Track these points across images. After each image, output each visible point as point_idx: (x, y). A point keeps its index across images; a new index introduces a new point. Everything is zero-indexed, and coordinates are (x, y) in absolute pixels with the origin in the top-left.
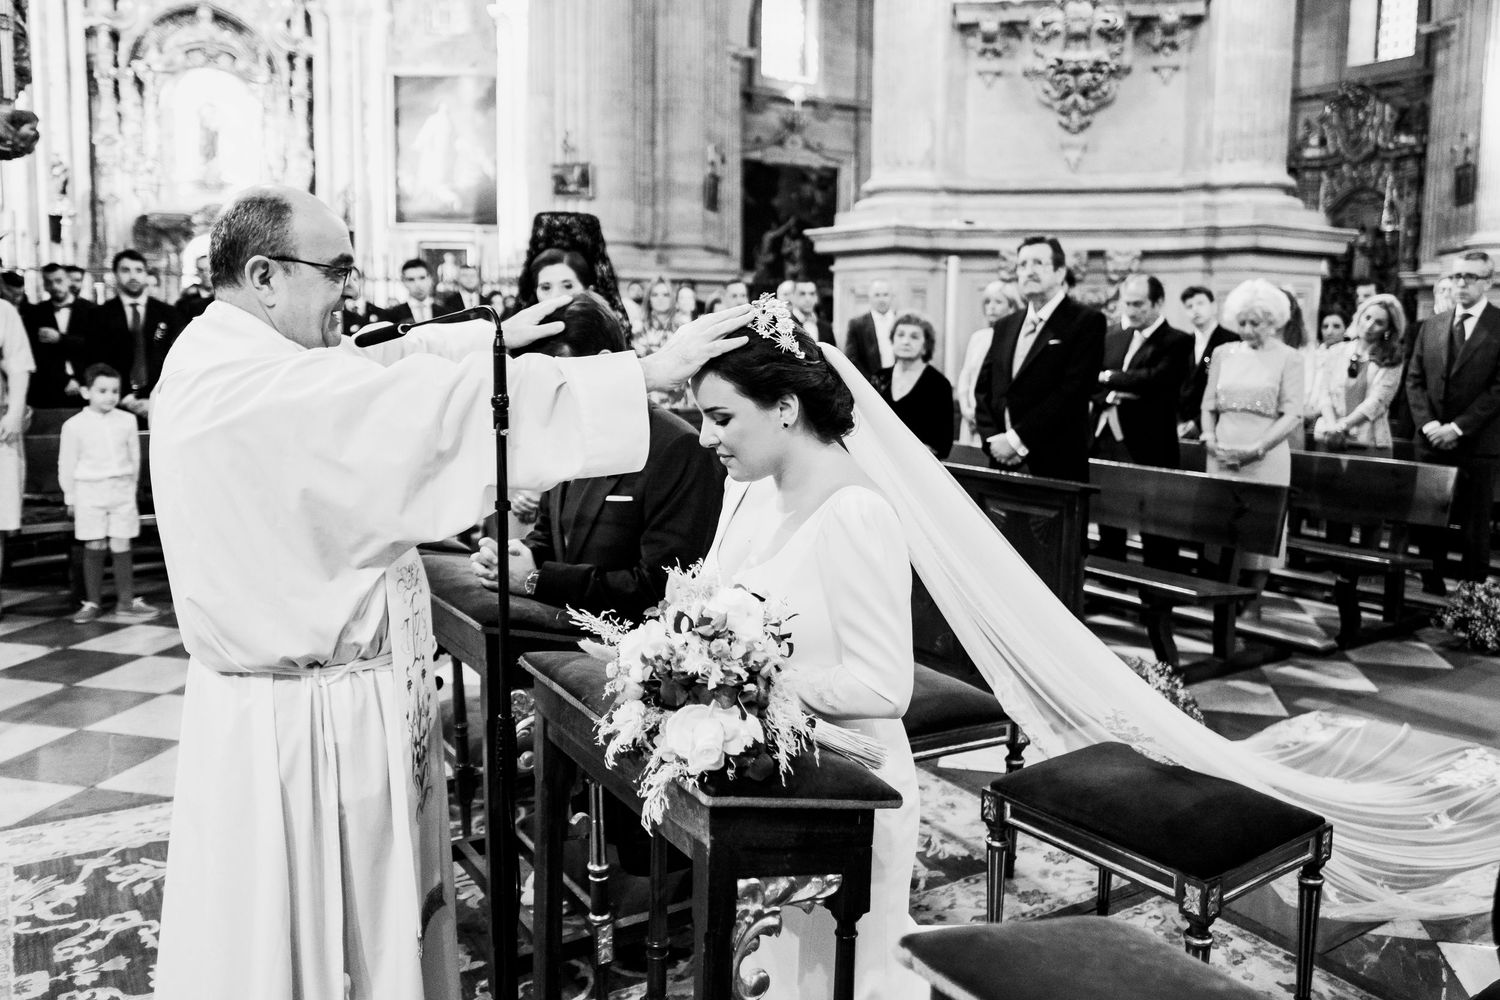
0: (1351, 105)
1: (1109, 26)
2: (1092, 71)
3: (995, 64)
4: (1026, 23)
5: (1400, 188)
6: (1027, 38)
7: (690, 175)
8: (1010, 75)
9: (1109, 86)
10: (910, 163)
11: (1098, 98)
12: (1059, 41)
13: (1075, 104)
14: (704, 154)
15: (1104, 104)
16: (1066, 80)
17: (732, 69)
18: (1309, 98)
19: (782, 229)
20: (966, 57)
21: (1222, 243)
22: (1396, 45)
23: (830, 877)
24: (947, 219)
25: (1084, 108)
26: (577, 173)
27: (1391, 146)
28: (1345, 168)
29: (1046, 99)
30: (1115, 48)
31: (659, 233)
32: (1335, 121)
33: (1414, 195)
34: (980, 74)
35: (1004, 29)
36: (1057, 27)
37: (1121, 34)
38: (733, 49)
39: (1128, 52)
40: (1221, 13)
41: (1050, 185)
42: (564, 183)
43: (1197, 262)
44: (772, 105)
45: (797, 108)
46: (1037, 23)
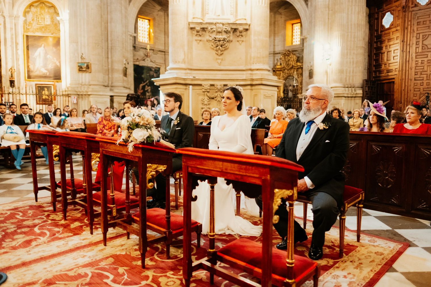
0: (287, 55)
1: (227, 30)
2: (223, 41)
3: (200, 38)
4: (207, 28)
5: (298, 76)
6: (207, 32)
7: (119, 67)
8: (203, 41)
9: (227, 45)
10: (179, 62)
11: (225, 47)
13: (219, 49)
14: (122, 61)
15: (226, 49)
16: (217, 43)
17: (130, 39)
18: (277, 53)
19: (145, 83)
20: (193, 36)
21: (254, 83)
22: (296, 42)
23: (165, 166)
24: (189, 76)
25: (222, 50)
26: (86, 65)
27: (296, 65)
28: (286, 70)
29: (212, 47)
30: (228, 35)
31: (110, 83)
32: (283, 59)
33: (301, 77)
34: (196, 40)
35: (201, 29)
36: (214, 29)
38: (130, 33)
39: (232, 37)
40: (253, 29)
41: (214, 68)
42: (82, 68)
43: (249, 87)
44: (141, 50)
45: (148, 51)
46: (209, 28)
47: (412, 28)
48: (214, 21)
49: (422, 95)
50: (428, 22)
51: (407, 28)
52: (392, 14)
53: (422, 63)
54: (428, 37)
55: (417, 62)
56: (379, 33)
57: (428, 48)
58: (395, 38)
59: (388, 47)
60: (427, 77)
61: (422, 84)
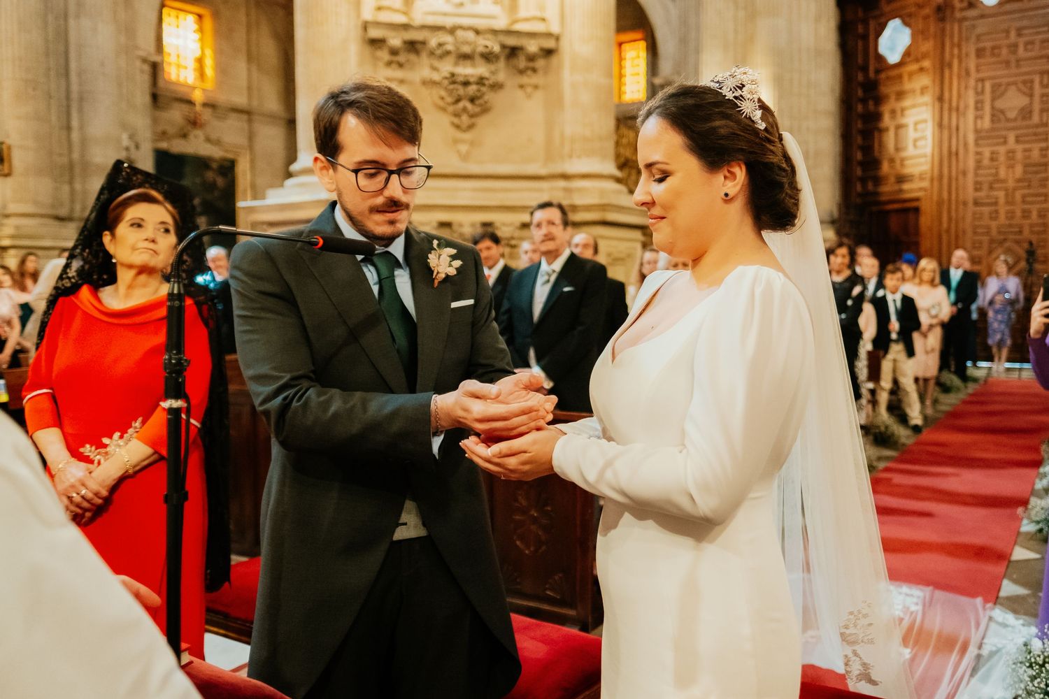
1: (487, 50)
2: (478, 83)
3: (400, 73)
4: (424, 43)
6: (424, 55)
7: (107, 157)
8: (410, 82)
9: (490, 96)
11: (481, 105)
12: (451, 59)
13: (465, 109)
15: (485, 110)
16: (457, 90)
20: (375, 66)
21: (579, 217)
22: (632, 92)
25: (472, 112)
29: (441, 103)
30: (493, 67)
35: (407, 45)
36: (449, 47)
37: (497, 58)
38: (143, 54)
39: (501, 72)
40: (566, 47)
41: (448, 171)
44: (177, 105)
45: (198, 108)
46: (433, 42)
47: (964, 65)
48: (449, 22)
49: (994, 246)
50: (1004, 51)
51: (950, 66)
52: (906, 24)
53: (992, 159)
54: (1006, 90)
55: (978, 157)
56: (872, 74)
57: (1008, 120)
58: (918, 91)
59: (899, 112)
60: (1007, 195)
61: (994, 215)
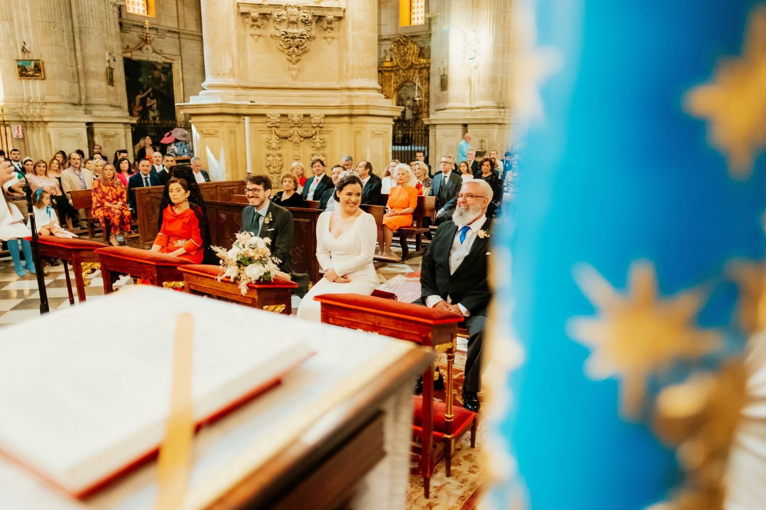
0: (402, 44)
1: (306, 19)
2: (300, 38)
3: (258, 32)
4: (270, 14)
5: (421, 81)
6: (271, 20)
7: (98, 67)
8: (264, 36)
9: (307, 44)
10: (224, 74)
11: (303, 49)
12: (285, 24)
13: (293, 52)
14: (104, 57)
15: (305, 52)
16: (289, 41)
17: (114, 12)
18: (385, 40)
19: (146, 93)
20: (245, 27)
21: (355, 112)
22: (418, 19)
23: (283, 305)
24: (243, 100)
25: (297, 53)
26: (33, 64)
27: (418, 63)
28: (401, 71)
29: (282, 49)
30: (308, 28)
31: (83, 97)
32: (396, 51)
33: (427, 84)
34: (252, 35)
35: (261, 16)
36: (284, 18)
37: (311, 22)
38: (113, 1)
39: (314, 30)
40: (350, 16)
41: (286, 86)
42: (26, 70)
43: (346, 119)
44: (134, 29)
45: (148, 31)
46: (275, 15)
48: (283, 2)
